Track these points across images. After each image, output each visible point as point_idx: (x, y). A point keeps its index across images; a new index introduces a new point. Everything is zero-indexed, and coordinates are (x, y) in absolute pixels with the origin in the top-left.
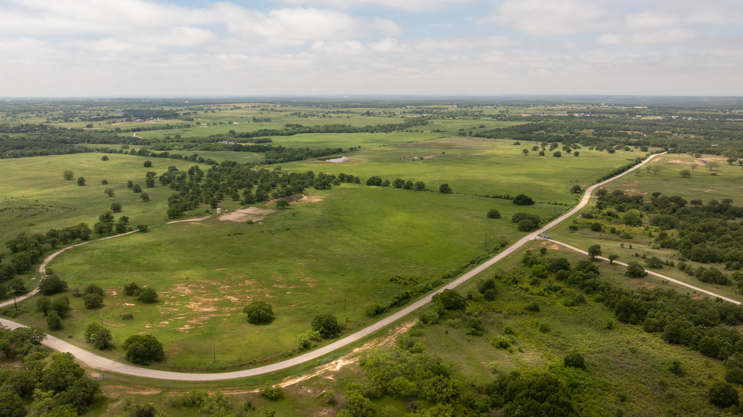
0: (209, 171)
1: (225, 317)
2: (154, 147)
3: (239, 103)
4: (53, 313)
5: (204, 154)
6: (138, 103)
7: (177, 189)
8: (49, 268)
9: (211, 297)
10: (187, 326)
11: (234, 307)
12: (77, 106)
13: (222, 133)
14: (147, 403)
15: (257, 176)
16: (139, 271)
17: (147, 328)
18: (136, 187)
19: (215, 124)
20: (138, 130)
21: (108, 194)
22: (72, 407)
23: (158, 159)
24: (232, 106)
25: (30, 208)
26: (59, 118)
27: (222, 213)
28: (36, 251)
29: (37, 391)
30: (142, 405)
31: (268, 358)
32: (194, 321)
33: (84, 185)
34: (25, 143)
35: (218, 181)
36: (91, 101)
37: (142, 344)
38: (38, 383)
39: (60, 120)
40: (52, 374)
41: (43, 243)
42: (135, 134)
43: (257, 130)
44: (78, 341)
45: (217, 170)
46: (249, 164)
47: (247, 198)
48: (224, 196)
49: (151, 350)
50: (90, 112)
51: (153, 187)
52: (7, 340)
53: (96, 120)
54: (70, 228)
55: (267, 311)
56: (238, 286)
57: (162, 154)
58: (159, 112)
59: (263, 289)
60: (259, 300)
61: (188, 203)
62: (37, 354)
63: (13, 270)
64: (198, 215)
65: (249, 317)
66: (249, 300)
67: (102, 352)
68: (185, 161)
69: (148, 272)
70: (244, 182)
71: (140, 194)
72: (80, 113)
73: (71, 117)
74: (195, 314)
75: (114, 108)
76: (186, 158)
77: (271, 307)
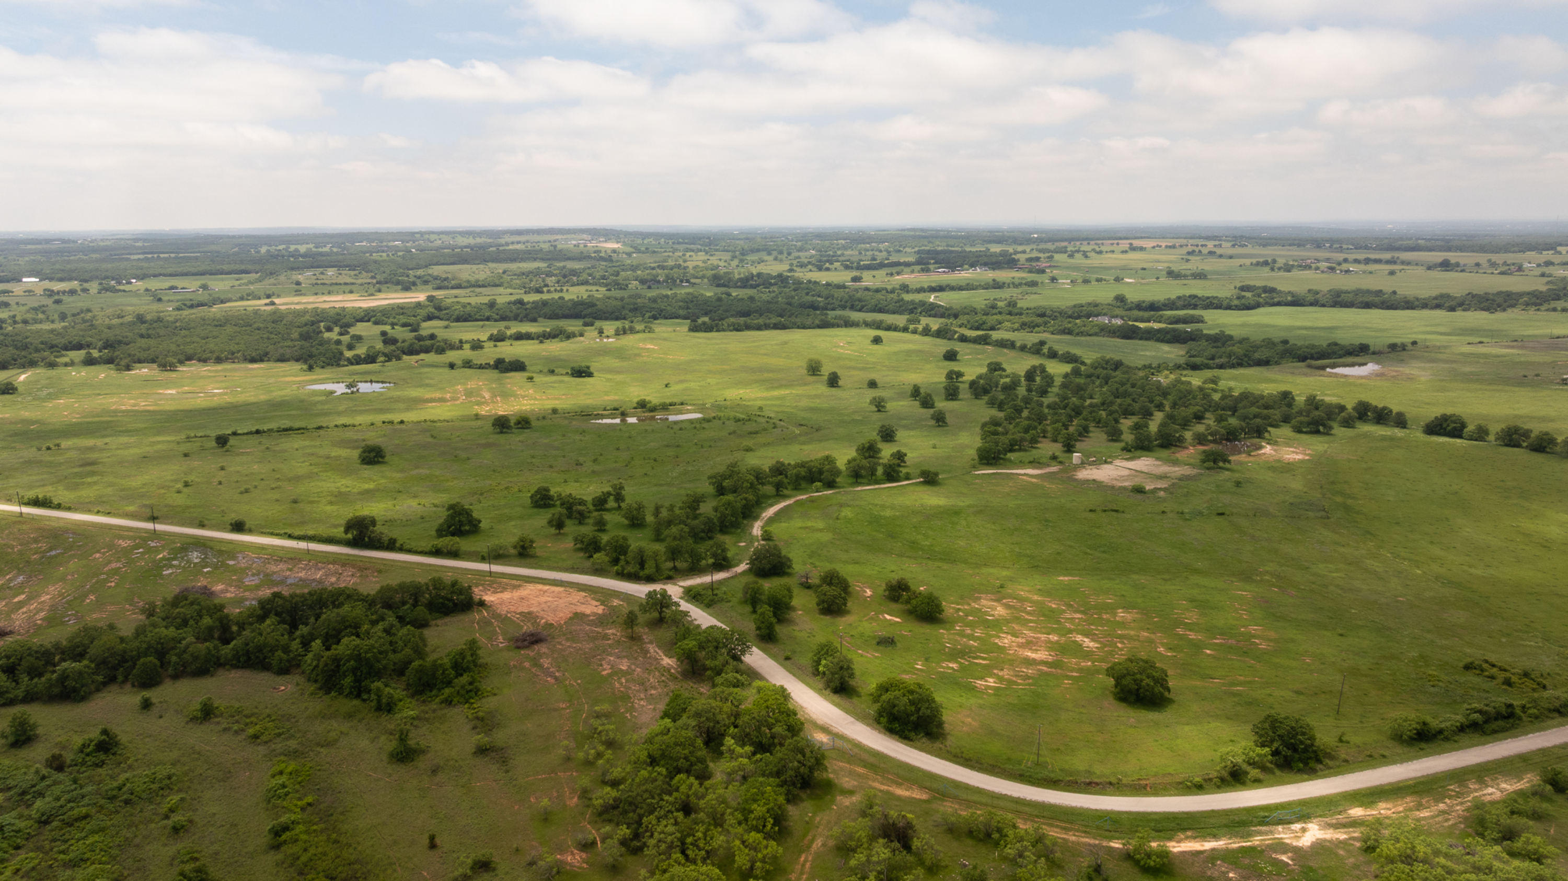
0: (1066, 376)
1: (1068, 678)
2: (966, 322)
3: (1142, 238)
4: (765, 609)
5: (1059, 341)
6: (945, 237)
7: (1001, 408)
8: (766, 528)
9: (1044, 630)
10: (991, 680)
11: (1089, 660)
12: (840, 242)
13: (1099, 301)
14: (903, 813)
15: (1165, 394)
16: (915, 558)
17: (918, 669)
18: (926, 398)
19: (1086, 281)
20: (940, 289)
21: (876, 406)
22: (778, 786)
23: (972, 345)
24: (1125, 244)
25: (750, 420)
26: (809, 263)
27: (1083, 463)
28: (751, 497)
29: (729, 742)
30: (893, 814)
31: (1148, 782)
32: (1006, 673)
33: (838, 386)
34: (753, 306)
35: (1081, 398)
36: (864, 233)
37: (905, 699)
38: (732, 728)
39: (810, 267)
40: (754, 718)
41: (763, 484)
42: (932, 297)
43: (1173, 297)
44: (800, 668)
45: (1081, 375)
46: (1150, 367)
47: (1137, 439)
48: (1091, 429)
49: (921, 714)
50: (860, 253)
51: (956, 400)
52: (694, 643)
53: (868, 268)
54: (807, 462)
55: (1156, 681)
56: (1101, 618)
57: (980, 337)
58: (981, 256)
59: (1154, 633)
60: (1143, 655)
61: (1018, 436)
62: (735, 678)
63: (714, 524)
64: (1034, 463)
65: (1116, 686)
66: (1121, 653)
67: (836, 698)
68: (1021, 353)
69: (930, 562)
70: (1134, 404)
71: (931, 411)
72: (843, 255)
73: (828, 261)
74: (1010, 660)
75: (900, 246)
76: (1023, 348)
77: (1167, 676)
